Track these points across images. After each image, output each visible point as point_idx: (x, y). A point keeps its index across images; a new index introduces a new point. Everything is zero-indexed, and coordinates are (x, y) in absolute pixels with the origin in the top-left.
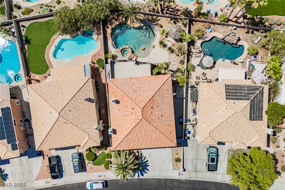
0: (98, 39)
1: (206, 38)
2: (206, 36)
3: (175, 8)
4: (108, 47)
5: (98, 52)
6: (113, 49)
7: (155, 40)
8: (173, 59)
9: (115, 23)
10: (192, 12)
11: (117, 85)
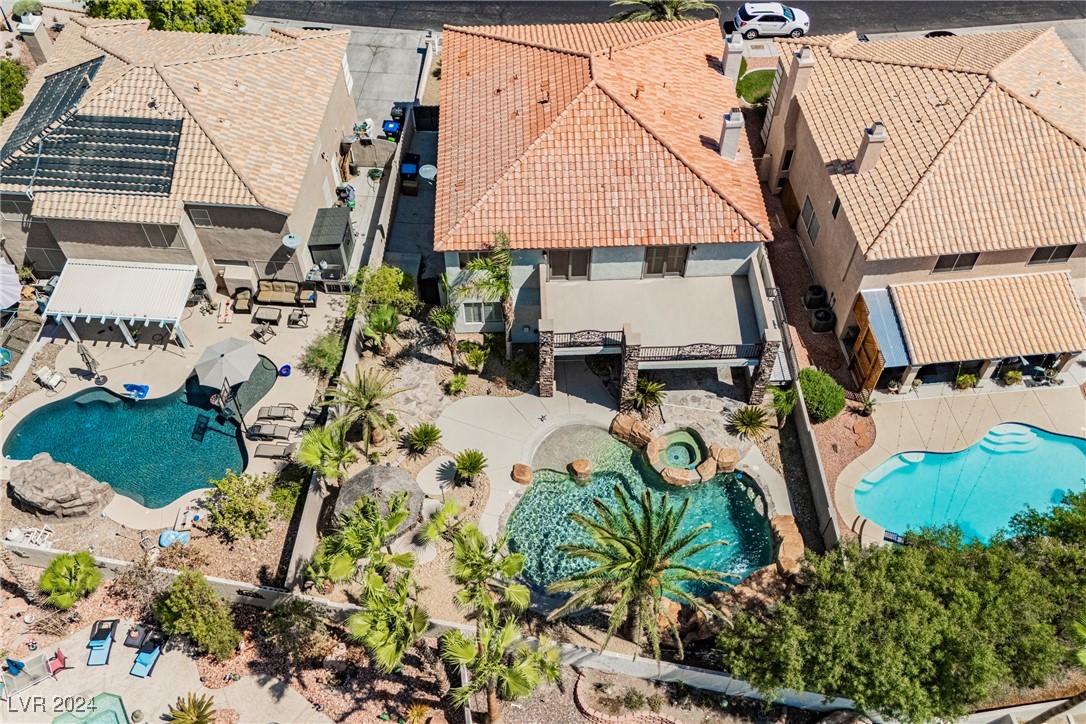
0: (857, 530)
1: (203, 499)
2: (203, 514)
3: (358, 701)
4: (787, 479)
5: (843, 465)
6: (756, 468)
7: (507, 505)
8: (417, 411)
9: (763, 591)
10: (252, 665)
11: (720, 206)
